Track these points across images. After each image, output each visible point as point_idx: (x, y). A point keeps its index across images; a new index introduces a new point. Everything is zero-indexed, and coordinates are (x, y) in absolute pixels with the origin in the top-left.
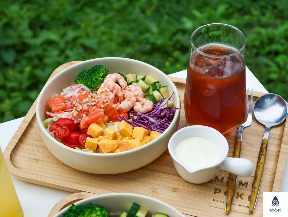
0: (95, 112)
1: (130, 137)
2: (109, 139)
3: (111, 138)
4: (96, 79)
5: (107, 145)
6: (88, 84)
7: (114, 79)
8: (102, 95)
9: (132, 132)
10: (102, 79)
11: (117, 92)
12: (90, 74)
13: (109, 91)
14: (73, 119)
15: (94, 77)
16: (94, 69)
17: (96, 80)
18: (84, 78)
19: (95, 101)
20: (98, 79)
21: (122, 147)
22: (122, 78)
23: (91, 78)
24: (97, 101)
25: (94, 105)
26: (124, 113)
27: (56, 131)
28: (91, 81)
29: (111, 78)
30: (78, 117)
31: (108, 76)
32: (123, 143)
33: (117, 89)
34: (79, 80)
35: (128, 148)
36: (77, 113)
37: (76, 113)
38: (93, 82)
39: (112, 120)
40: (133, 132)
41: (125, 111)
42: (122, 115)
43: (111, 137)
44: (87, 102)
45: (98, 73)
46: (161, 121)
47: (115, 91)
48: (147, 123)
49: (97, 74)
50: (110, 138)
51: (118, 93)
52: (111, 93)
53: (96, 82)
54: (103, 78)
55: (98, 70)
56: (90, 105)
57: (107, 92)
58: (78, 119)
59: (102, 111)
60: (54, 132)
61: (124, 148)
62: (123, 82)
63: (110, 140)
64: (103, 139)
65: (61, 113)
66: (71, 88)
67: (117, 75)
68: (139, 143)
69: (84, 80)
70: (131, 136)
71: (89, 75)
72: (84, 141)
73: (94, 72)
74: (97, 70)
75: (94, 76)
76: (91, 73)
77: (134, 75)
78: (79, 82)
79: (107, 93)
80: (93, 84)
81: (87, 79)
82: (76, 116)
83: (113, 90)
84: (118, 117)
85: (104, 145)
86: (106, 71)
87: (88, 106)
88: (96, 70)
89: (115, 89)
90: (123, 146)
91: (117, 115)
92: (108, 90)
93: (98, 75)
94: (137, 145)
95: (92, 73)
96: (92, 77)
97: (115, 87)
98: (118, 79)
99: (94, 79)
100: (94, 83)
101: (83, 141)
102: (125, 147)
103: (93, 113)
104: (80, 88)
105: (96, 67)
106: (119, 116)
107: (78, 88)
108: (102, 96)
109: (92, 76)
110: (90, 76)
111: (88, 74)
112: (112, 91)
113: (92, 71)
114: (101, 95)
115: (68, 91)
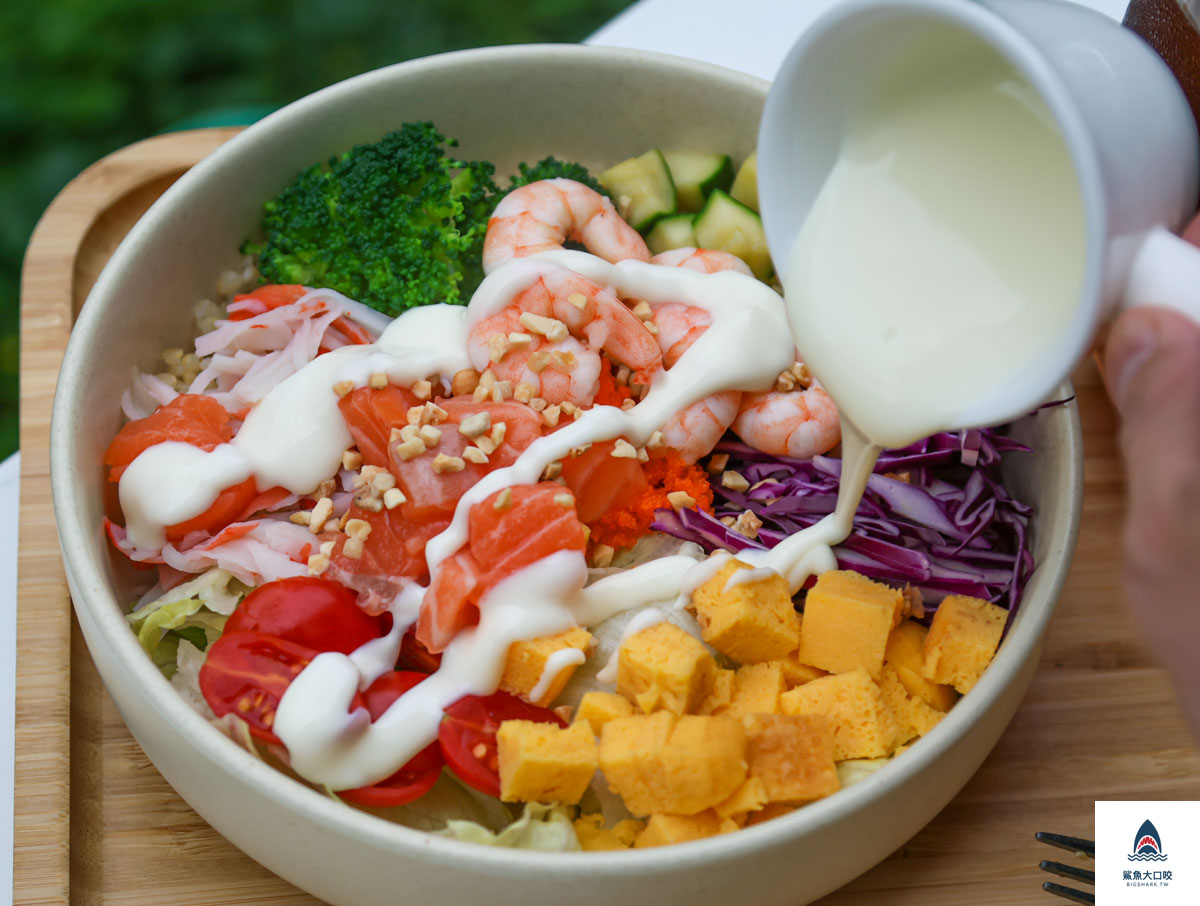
0: (517, 516)
1: (788, 665)
2: (664, 717)
3: (676, 705)
4: (431, 240)
5: (677, 770)
6: (374, 286)
7: (556, 228)
8: (512, 368)
9: (796, 626)
10: (466, 241)
11: (617, 336)
12: (376, 207)
13: (561, 333)
14: (346, 577)
15: (414, 228)
16: (400, 171)
17: (428, 254)
18: (337, 241)
19: (487, 433)
20: (443, 240)
21: (771, 759)
22: (601, 212)
23: (389, 242)
24: (500, 427)
25: (486, 460)
26: (684, 473)
27: (259, 700)
28: (395, 258)
29: (536, 221)
30: (381, 562)
31: (508, 208)
32: (769, 733)
33: (615, 316)
34: (285, 251)
35: (813, 760)
36: (365, 529)
37: (357, 528)
38: (413, 269)
39: (616, 539)
40: (801, 624)
41: (689, 460)
42: (678, 498)
43: (675, 695)
44: (432, 448)
45: (434, 194)
46: (960, 504)
47: (598, 334)
48: (870, 533)
49: (430, 205)
50: (671, 702)
51: (625, 343)
52: (571, 346)
53: (430, 265)
54: (471, 232)
55: (429, 169)
56: (459, 463)
57: (543, 340)
58: (392, 579)
59: (566, 509)
60: (244, 704)
61: (786, 767)
62: (620, 240)
63: (676, 720)
64: (617, 716)
65: (240, 536)
66: (256, 327)
67: (563, 194)
68: (870, 706)
69: (336, 253)
70: (794, 654)
71: (371, 218)
72: (481, 751)
73: (399, 190)
74: (423, 173)
75: (409, 222)
76: (385, 201)
77: (651, 158)
78: (294, 271)
79: (553, 353)
80: (411, 284)
81: (358, 248)
82: (364, 555)
83: (582, 327)
84: (659, 518)
85: (647, 772)
86: (479, 166)
87: (446, 473)
88: (419, 177)
89: (596, 317)
90: (772, 751)
91: (646, 506)
92: (553, 328)
93: (441, 213)
94: (865, 724)
95: (392, 197)
96: (392, 229)
97: (596, 304)
98: (580, 222)
99: (412, 247)
100: (423, 275)
101: (471, 747)
102: (789, 757)
103: (504, 535)
104: (324, 323)
105: (404, 146)
106: (662, 509)
107: (307, 323)
108: (515, 383)
109: (393, 222)
110: (378, 224)
111: (354, 209)
112: (579, 334)
113: (387, 185)
114: (505, 370)
115: (243, 356)
